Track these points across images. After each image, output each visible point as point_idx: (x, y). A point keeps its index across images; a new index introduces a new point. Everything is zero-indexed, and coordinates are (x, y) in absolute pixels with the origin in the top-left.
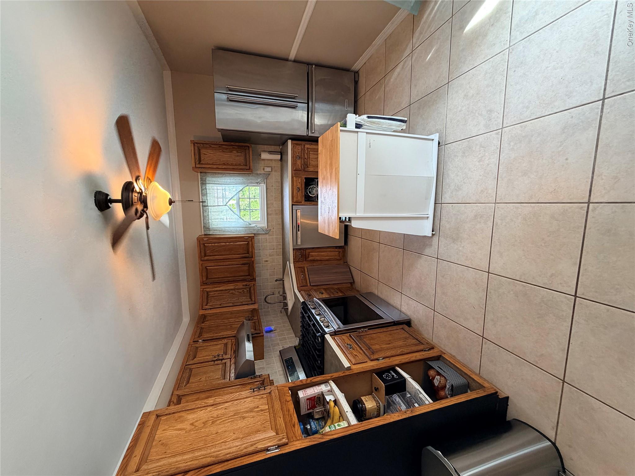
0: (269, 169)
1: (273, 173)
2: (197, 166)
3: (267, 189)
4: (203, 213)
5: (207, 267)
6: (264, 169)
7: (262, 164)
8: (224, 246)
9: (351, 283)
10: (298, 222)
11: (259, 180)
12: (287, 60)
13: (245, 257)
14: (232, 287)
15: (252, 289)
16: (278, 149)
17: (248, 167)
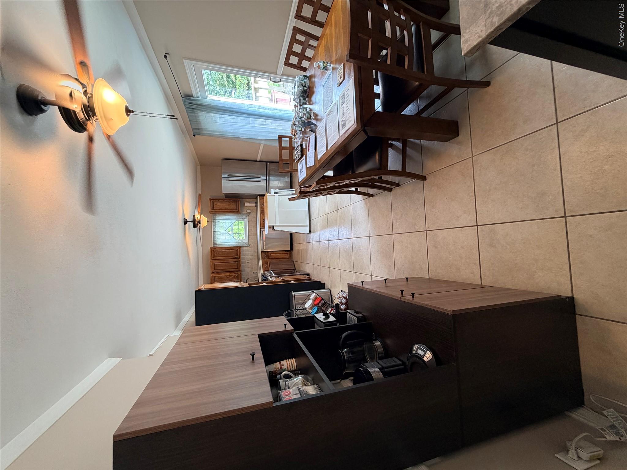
0: (250, 211)
1: (252, 213)
2: (212, 210)
3: (248, 222)
4: (213, 235)
5: (215, 264)
6: (246, 211)
7: (245, 209)
8: (224, 251)
9: (293, 269)
10: (264, 237)
11: (244, 217)
12: (256, 161)
13: (236, 258)
14: (229, 275)
15: (239, 275)
16: (254, 200)
17: (237, 210)
